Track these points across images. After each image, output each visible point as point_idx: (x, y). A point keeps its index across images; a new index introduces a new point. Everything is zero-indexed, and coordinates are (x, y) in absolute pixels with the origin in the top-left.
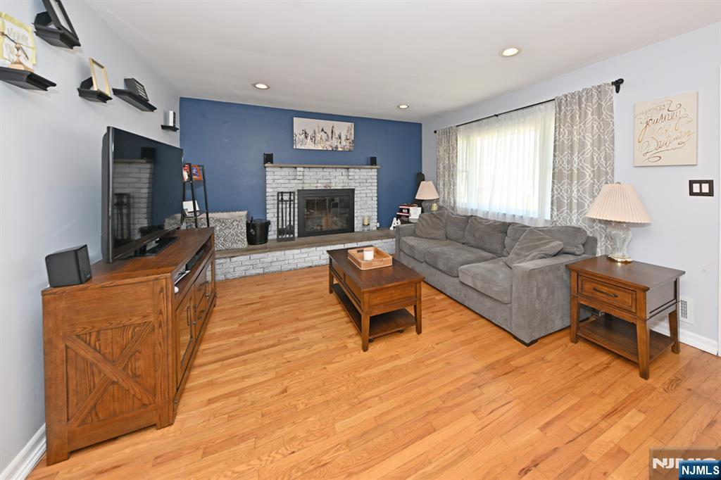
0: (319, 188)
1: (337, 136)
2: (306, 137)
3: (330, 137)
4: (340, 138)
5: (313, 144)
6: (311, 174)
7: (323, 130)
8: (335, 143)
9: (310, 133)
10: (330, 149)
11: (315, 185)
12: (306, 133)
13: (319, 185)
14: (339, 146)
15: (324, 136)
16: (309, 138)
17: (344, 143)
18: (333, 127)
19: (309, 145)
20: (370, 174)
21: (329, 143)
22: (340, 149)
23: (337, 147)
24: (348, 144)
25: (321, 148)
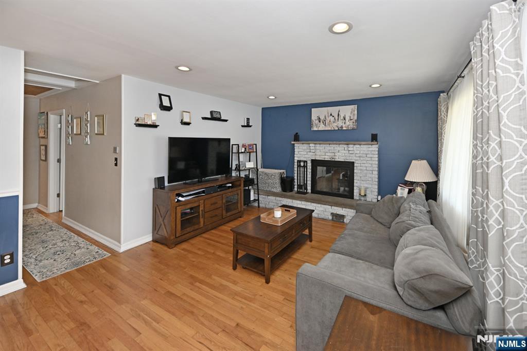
0: (326, 159)
1: (342, 118)
2: (320, 122)
3: (337, 118)
4: (345, 119)
5: (324, 126)
6: (320, 148)
7: (331, 115)
8: (340, 123)
9: (322, 118)
10: (337, 129)
11: (323, 157)
12: (319, 118)
13: (326, 157)
14: (344, 126)
15: (332, 119)
16: (321, 122)
17: (348, 123)
18: (339, 111)
19: (322, 127)
20: (370, 149)
21: (336, 124)
22: (344, 128)
23: (342, 127)
24: (351, 124)
25: (330, 129)
